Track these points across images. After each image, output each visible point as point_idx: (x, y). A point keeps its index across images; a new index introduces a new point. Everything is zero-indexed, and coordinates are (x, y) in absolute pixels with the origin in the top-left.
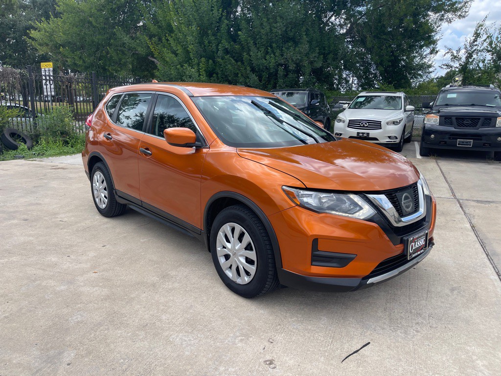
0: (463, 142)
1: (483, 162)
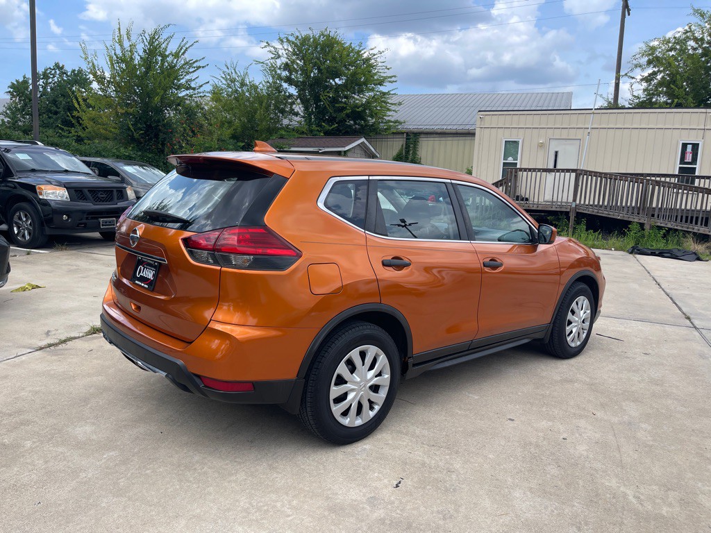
0: (106, 222)
1: (95, 247)
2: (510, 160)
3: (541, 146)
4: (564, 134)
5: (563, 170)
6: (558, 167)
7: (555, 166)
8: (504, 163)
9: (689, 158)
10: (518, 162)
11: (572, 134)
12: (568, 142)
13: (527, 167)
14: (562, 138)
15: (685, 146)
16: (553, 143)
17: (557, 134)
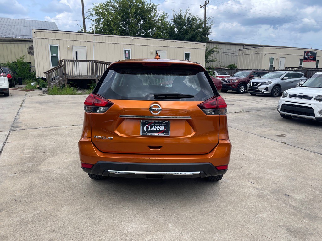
2: (54, 55)
3: (69, 49)
4: (79, 43)
5: (80, 61)
6: (79, 59)
7: (77, 59)
8: (51, 57)
9: (127, 56)
10: (59, 56)
11: (82, 44)
12: (81, 47)
13: (67, 59)
14: (78, 45)
15: (125, 51)
16: (74, 48)
17: (75, 43)
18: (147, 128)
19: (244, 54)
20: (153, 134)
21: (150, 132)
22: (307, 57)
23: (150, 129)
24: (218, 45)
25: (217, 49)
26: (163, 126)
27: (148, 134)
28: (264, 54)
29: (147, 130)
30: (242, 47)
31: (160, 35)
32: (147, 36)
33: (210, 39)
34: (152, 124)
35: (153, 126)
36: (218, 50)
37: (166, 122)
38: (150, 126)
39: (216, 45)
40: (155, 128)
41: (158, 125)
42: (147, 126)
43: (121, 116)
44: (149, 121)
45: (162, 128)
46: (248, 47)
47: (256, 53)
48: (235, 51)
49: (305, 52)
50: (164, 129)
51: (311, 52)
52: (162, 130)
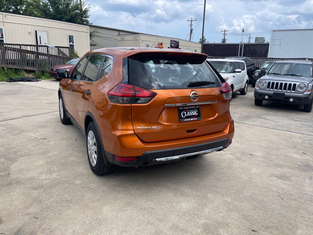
18: (184, 115)
19: (123, 40)
20: (189, 119)
21: (187, 117)
22: (173, 45)
23: (186, 115)
24: (97, 29)
25: (96, 32)
26: (195, 111)
27: (186, 120)
28: (141, 41)
29: (184, 117)
30: (117, 33)
31: (33, 13)
32: (16, 12)
33: (89, 22)
34: (187, 111)
35: (188, 112)
36: (97, 34)
37: (198, 107)
38: (185, 112)
39: (95, 29)
40: (190, 114)
41: (191, 110)
42: (183, 113)
43: (166, 105)
44: (184, 108)
45: (195, 113)
46: (124, 33)
47: (134, 39)
48: (113, 36)
49: (171, 40)
50: (196, 114)
51: (175, 41)
52: (195, 114)
